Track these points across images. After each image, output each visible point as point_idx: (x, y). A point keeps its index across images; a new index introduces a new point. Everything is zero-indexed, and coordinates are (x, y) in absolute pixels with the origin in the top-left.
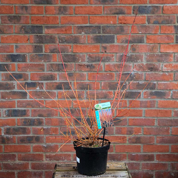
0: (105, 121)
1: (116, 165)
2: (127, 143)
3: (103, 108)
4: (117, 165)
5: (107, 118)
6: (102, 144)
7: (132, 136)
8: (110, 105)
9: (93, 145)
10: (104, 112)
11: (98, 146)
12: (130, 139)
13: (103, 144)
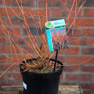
0: (58, 43)
1: (69, 88)
2: (80, 54)
3: (56, 27)
4: (71, 88)
5: (60, 39)
6: (53, 67)
7: (85, 47)
8: (64, 24)
9: (43, 68)
10: (57, 31)
11: (49, 71)
12: (83, 50)
13: (55, 68)
